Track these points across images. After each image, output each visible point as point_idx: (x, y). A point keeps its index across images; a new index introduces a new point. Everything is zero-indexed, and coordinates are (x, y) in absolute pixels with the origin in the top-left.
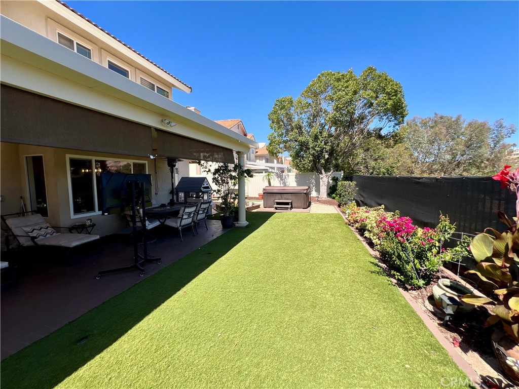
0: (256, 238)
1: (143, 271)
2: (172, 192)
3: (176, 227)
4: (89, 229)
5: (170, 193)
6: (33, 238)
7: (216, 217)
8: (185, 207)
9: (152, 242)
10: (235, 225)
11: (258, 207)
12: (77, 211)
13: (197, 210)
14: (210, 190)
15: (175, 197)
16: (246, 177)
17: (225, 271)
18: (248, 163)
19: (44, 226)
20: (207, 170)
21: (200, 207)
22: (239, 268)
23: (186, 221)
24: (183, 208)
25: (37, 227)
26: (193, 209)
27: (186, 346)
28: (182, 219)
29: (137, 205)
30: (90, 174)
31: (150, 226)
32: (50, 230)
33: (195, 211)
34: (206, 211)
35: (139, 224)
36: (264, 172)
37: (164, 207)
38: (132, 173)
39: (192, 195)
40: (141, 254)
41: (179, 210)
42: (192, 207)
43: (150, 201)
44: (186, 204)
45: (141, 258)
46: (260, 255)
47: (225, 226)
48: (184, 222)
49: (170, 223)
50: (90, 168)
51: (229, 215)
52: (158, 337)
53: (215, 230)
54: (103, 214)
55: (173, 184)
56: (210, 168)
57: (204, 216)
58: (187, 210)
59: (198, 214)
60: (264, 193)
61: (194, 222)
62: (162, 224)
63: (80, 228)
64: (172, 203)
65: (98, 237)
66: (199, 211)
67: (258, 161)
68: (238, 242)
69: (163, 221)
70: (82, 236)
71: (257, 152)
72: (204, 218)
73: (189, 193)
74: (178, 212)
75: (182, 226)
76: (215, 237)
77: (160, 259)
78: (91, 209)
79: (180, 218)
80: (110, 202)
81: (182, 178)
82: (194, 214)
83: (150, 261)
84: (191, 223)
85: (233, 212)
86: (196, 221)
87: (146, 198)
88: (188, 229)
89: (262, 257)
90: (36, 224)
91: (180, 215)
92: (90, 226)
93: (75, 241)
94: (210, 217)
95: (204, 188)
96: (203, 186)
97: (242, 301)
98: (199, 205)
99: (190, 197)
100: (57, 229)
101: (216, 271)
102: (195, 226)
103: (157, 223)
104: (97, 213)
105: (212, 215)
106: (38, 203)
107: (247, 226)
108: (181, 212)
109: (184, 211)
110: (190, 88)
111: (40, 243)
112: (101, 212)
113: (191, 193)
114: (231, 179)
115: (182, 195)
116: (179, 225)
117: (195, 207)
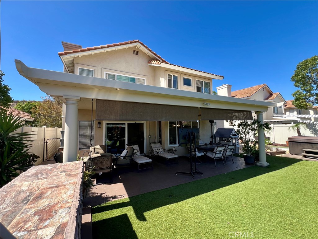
0: (273, 177)
1: (194, 177)
2: (212, 137)
3: (213, 157)
4: (174, 152)
5: (211, 137)
6: (158, 152)
7: (241, 156)
8: (218, 147)
9: (199, 163)
10: (256, 164)
11: (284, 152)
12: (171, 143)
13: (226, 149)
14: (237, 137)
15: (214, 140)
16: (264, 129)
17: (240, 191)
18: (275, 115)
19: (161, 148)
20: (233, 124)
21: (228, 148)
22: (252, 193)
23: (219, 155)
24: (216, 147)
25: (159, 148)
26: (223, 148)
27: (209, 219)
28: (216, 153)
29: (192, 143)
30: (176, 127)
31: (198, 154)
32: (162, 150)
33: (224, 150)
34: (232, 150)
35: (194, 153)
36: (292, 123)
37: (206, 145)
38: (192, 128)
39: (224, 139)
40: (193, 168)
41: (214, 148)
42: (222, 147)
43: (198, 142)
44: (220, 145)
45: (194, 170)
46: (273, 190)
47: (247, 163)
48: (217, 156)
49: (209, 154)
50: (175, 124)
51: (251, 155)
52: (197, 208)
53: (239, 164)
54: (179, 146)
55: (212, 132)
56: (235, 123)
57: (231, 154)
58: (219, 149)
59: (226, 152)
60: (289, 142)
61: (224, 156)
62: (205, 154)
63: (171, 151)
64: (211, 143)
65: (177, 156)
66: (227, 150)
67: (288, 113)
68: (255, 176)
69: (206, 153)
70: (172, 154)
71: (286, 106)
72: (231, 155)
73: (222, 138)
74: (213, 149)
75: (216, 158)
76: (238, 169)
77: (202, 173)
78: (175, 143)
79: (215, 152)
80: (182, 141)
81: (218, 129)
82: (224, 151)
83: (198, 173)
84: (221, 157)
85: (254, 153)
86: (225, 156)
87: (196, 140)
88: (219, 160)
89: (275, 192)
90: (158, 147)
91: (215, 151)
92: (174, 151)
93: (169, 156)
94: (238, 155)
95: (233, 135)
96: (232, 134)
97: (248, 213)
98: (227, 146)
99: (222, 141)
100: (164, 150)
101: (234, 189)
102: (224, 159)
103: (202, 154)
104: (177, 145)
105: (239, 154)
106: (159, 139)
107: (267, 167)
108: (215, 149)
109: (217, 149)
110: (223, 77)
111: (159, 155)
112: (178, 145)
113: (223, 138)
114: (252, 130)
115: (218, 139)
116: (214, 157)
117: (224, 148)
